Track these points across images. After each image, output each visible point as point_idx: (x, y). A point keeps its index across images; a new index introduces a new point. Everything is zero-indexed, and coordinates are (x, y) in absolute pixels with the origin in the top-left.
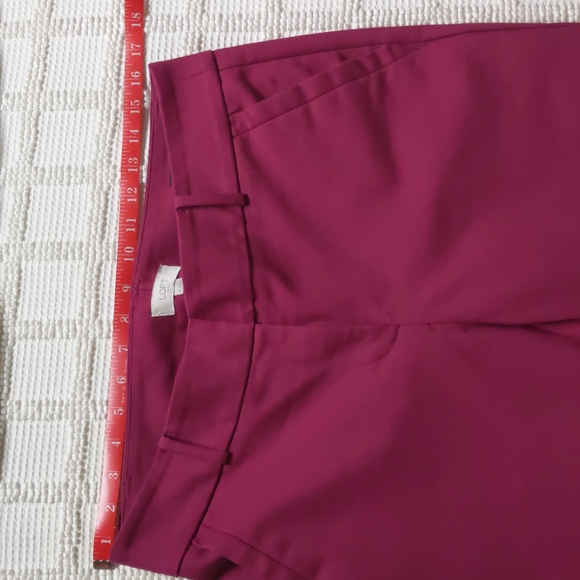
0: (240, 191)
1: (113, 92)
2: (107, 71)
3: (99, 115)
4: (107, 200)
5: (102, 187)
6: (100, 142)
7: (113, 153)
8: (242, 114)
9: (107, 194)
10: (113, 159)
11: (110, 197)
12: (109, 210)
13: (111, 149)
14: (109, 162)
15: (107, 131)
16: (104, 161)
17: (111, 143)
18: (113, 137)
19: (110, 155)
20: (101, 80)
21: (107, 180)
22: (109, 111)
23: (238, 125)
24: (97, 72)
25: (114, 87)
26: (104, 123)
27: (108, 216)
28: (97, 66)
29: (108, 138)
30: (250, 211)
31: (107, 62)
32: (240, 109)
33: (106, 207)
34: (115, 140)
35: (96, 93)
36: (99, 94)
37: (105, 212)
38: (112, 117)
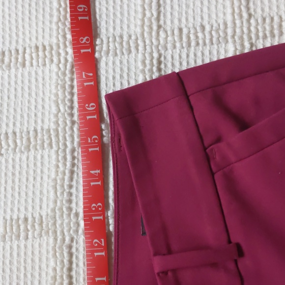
0: (230, 242)
1: (67, 128)
2: (58, 106)
3: (54, 157)
4: (71, 255)
5: (64, 240)
6: (58, 187)
7: (74, 198)
8: (222, 145)
9: (70, 247)
10: (73, 205)
11: (74, 250)
12: (74, 266)
13: (70, 194)
14: (70, 209)
15: (64, 173)
16: (64, 209)
17: (71, 187)
18: (71, 179)
19: (70, 201)
20: (52, 117)
21: (69, 231)
22: (64, 151)
23: (218, 158)
24: (47, 107)
25: (68, 122)
26: (60, 165)
27: (73, 273)
28: (47, 100)
29: (67, 182)
30: (245, 264)
31: (57, 95)
32: (219, 140)
33: (71, 262)
34: (74, 183)
35: (49, 131)
36: (52, 132)
37: (70, 269)
38: (69, 157)
